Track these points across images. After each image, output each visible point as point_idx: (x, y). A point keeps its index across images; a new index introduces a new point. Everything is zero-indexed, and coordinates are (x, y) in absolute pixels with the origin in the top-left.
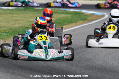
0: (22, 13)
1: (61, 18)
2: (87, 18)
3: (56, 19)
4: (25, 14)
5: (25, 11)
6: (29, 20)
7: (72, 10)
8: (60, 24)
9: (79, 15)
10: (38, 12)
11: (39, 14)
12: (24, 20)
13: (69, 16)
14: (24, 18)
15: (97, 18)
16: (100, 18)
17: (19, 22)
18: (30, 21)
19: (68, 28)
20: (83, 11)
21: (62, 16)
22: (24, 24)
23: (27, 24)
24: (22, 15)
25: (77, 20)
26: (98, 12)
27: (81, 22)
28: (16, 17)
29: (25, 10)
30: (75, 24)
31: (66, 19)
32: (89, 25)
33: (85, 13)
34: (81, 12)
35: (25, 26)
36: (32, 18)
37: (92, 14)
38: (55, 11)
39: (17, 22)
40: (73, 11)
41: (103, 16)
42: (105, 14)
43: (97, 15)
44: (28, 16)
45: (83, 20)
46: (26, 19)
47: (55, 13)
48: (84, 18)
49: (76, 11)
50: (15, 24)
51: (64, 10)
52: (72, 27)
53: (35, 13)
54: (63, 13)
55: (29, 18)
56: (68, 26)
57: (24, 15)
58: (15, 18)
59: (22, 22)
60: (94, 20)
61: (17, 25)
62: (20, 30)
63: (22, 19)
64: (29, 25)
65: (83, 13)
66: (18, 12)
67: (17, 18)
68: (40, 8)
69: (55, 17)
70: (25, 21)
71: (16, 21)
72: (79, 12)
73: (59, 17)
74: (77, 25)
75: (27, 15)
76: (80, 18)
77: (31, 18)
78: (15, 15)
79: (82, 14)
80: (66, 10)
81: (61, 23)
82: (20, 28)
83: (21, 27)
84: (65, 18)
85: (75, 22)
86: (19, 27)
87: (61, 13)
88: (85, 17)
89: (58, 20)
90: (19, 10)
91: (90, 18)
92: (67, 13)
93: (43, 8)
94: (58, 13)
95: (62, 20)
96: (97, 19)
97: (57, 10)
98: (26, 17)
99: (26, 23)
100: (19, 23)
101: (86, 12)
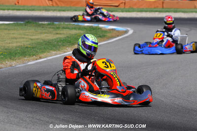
0: (21, 29)
1: (72, 35)
2: (106, 34)
3: (65, 36)
4: (26, 30)
5: (26, 27)
6: (30, 37)
7: (86, 24)
8: (70, 42)
9: (95, 30)
10: (43, 27)
11: (44, 29)
12: (23, 38)
13: (82, 32)
14: (24, 35)
15: (118, 34)
16: (122, 35)
17: (18, 40)
18: (32, 39)
20: (101, 26)
21: (74, 32)
22: (23, 42)
23: (28, 43)
24: (21, 32)
28: (13, 34)
29: (25, 25)
31: (78, 36)
32: (108, 43)
33: (103, 29)
34: (98, 27)
35: (24, 45)
36: (35, 35)
37: (112, 29)
38: (65, 26)
39: (15, 40)
40: (88, 26)
41: (126, 32)
42: (129, 29)
43: (118, 31)
44: (29, 32)
45: (100, 37)
46: (26, 36)
47: (65, 28)
48: (101, 35)
49: (92, 26)
50: (12, 43)
51: (77, 25)
53: (39, 28)
54: (75, 29)
55: (31, 35)
57: (24, 31)
58: (12, 36)
59: (21, 40)
60: (115, 37)
61: (15, 45)
62: (18, 51)
63: (20, 36)
64: (30, 44)
65: (100, 28)
66: (16, 28)
67: (14, 36)
68: (46, 23)
69: (64, 34)
70: (25, 40)
71: (13, 39)
72: (96, 27)
73: (70, 34)
75: (27, 31)
76: (96, 34)
77: (33, 35)
78: (12, 32)
79: (99, 30)
80: (78, 25)
81: (72, 41)
82: (18, 49)
83: (19, 47)
84: (77, 34)
86: (16, 47)
87: (72, 29)
88: (103, 33)
89: (68, 37)
90: (18, 25)
91: (109, 35)
92: (80, 28)
93: (49, 23)
94: (69, 28)
95: (73, 37)
96: (118, 36)
97: (67, 25)
98: (27, 34)
99: (27, 41)
100: (17, 42)
101: (104, 27)
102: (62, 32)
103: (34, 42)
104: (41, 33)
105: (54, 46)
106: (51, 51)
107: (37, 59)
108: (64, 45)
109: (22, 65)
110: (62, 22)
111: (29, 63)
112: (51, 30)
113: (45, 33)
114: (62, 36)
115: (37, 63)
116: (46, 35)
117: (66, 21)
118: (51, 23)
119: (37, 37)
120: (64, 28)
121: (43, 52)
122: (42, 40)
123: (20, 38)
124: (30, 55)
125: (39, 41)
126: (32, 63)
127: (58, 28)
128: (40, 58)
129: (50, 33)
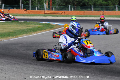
0: (9, 24)
1: (36, 27)
2: (53, 27)
4: (12, 25)
5: (12, 23)
7: (43, 22)
10: (21, 24)
12: (10, 28)
13: (41, 26)
14: (11, 27)
18: (14, 29)
19: (40, 33)
20: (51, 23)
21: (37, 26)
24: (9, 25)
25: (46, 28)
26: (61, 23)
27: (49, 29)
30: (45, 30)
35: (10, 31)
37: (57, 25)
38: (32, 23)
39: (5, 29)
43: (60, 26)
45: (50, 28)
49: (46, 23)
50: (3, 30)
52: (42, 32)
53: (18, 24)
54: (37, 24)
55: (14, 27)
56: (39, 32)
60: (58, 28)
64: (13, 31)
65: (51, 24)
67: (5, 27)
68: (22, 22)
69: (31, 26)
72: (49, 24)
73: (34, 26)
74: (45, 31)
76: (48, 27)
78: (4, 25)
81: (35, 30)
85: (45, 29)
86: (5, 32)
87: (36, 24)
89: (33, 28)
91: (55, 27)
92: (40, 24)
94: (34, 24)
96: (59, 28)
102: (30, 26)
103: (15, 30)
104: (19, 26)
105: (25, 32)
106: (23, 34)
107: (15, 38)
108: (30, 32)
109: (7, 40)
110: (31, 21)
111: (11, 39)
112: (25, 25)
113: (21, 26)
114: (30, 27)
115: (15, 39)
116: (22, 27)
117: (33, 21)
118: (25, 22)
119: (17, 28)
120: (32, 24)
121: (19, 34)
122: (20, 29)
123: (8, 28)
124: (12, 36)
125: (18, 30)
126: (12, 39)
127: (29, 24)
128: (17, 37)
129: (24, 26)
